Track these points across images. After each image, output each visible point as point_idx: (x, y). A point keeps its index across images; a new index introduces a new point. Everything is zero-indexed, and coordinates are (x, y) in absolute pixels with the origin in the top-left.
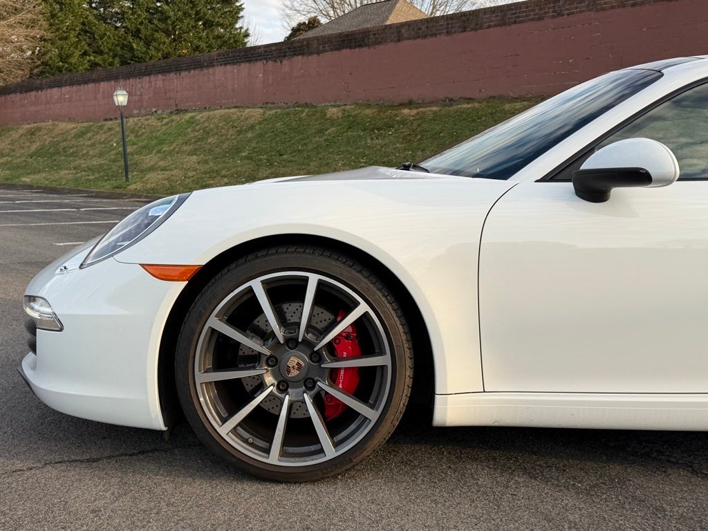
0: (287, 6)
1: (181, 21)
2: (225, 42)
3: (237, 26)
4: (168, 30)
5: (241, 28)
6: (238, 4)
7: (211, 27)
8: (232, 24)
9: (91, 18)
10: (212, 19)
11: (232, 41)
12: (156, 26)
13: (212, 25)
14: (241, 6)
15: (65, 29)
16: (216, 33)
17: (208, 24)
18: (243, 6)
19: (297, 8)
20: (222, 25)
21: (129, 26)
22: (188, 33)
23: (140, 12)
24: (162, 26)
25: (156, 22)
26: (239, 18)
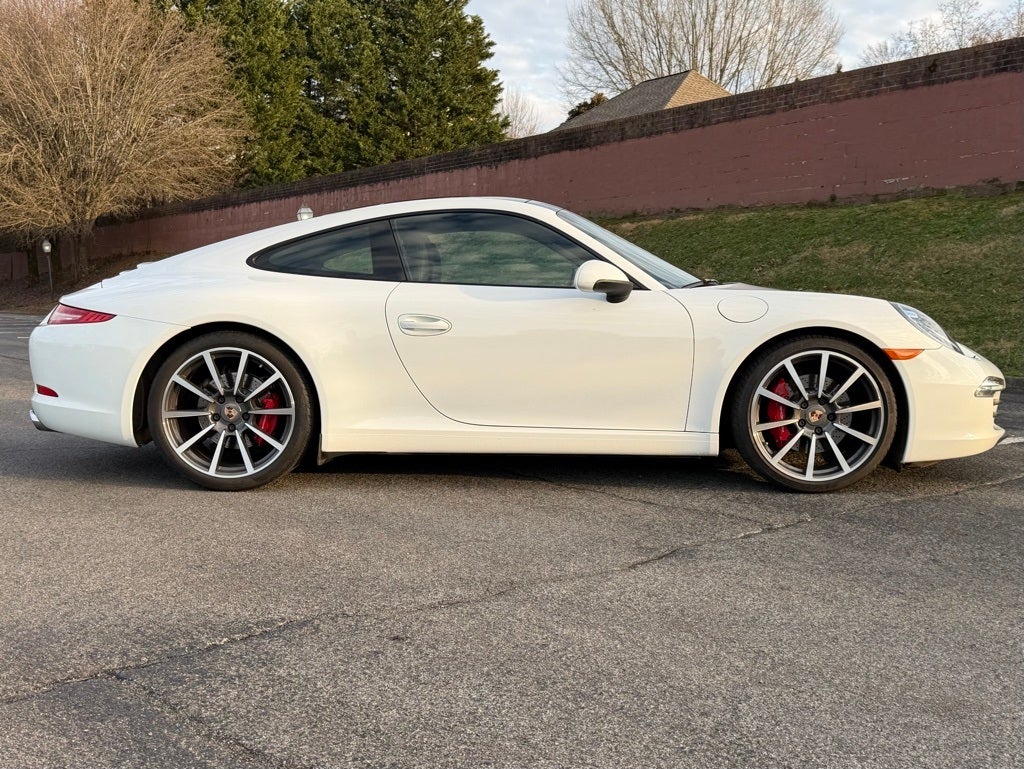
0: (568, 81)
1: (420, 109)
2: (476, 135)
3: (494, 112)
4: (403, 122)
5: (498, 115)
6: (495, 83)
7: (458, 115)
8: (486, 111)
9: (308, 110)
10: (460, 106)
11: (485, 133)
12: (389, 118)
13: (460, 114)
14: (498, 85)
15: (275, 126)
16: (465, 124)
17: (456, 112)
18: (502, 86)
19: (583, 83)
20: (470, 113)
21: (354, 120)
22: (428, 125)
23: (368, 101)
24: (395, 117)
25: (388, 112)
26: (496, 102)
